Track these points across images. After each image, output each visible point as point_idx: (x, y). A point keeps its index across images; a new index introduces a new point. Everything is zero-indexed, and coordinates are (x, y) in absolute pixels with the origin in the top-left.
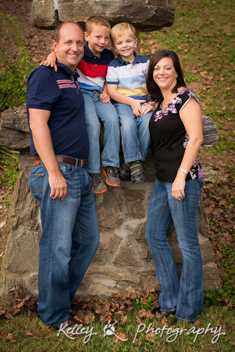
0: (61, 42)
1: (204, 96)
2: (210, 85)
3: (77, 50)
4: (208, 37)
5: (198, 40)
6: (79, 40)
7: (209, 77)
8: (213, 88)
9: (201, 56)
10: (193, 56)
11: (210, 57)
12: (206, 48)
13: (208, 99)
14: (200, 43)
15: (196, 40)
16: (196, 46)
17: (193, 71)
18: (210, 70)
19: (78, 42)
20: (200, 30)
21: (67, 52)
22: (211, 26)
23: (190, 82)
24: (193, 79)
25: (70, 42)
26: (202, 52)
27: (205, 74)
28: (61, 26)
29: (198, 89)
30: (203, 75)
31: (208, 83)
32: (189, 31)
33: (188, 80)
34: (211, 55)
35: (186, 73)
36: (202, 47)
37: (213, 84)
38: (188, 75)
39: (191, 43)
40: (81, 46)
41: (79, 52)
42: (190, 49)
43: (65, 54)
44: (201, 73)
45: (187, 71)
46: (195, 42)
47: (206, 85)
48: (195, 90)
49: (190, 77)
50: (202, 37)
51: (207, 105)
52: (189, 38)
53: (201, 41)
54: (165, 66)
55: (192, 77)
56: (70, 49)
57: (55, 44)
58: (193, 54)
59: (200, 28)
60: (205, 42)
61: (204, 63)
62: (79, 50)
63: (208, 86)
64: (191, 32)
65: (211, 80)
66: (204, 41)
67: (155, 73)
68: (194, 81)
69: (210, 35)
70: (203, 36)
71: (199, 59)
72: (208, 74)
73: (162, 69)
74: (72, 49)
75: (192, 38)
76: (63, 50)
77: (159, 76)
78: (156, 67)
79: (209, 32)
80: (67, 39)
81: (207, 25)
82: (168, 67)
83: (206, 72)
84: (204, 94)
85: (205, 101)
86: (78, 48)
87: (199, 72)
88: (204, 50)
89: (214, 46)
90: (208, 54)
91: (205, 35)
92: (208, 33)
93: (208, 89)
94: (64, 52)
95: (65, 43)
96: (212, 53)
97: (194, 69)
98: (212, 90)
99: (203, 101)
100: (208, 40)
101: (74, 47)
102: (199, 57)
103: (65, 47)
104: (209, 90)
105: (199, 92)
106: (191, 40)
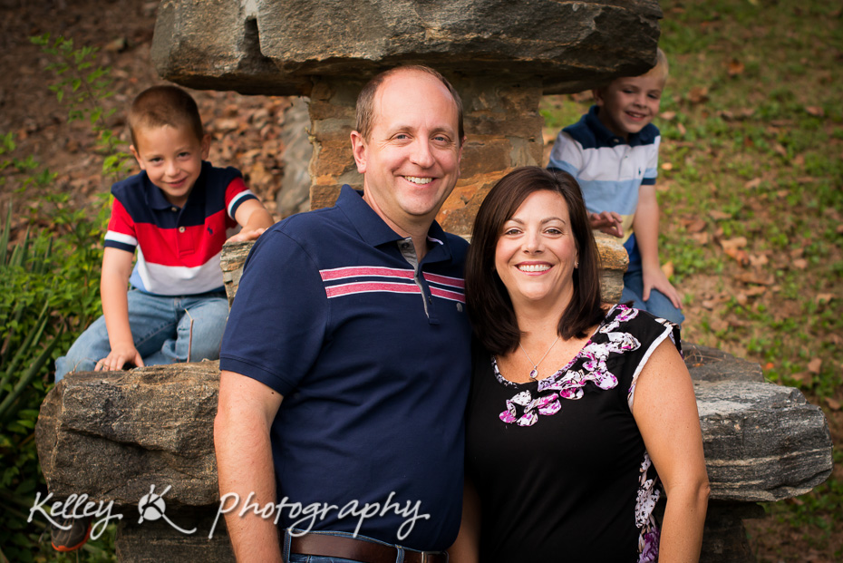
0: (378, 135)
1: (741, 323)
2: (759, 285)
3: (428, 162)
4: (742, 119)
5: (709, 131)
6: (439, 125)
7: (752, 258)
8: (769, 294)
9: (722, 184)
10: (693, 186)
11: (754, 189)
12: (738, 158)
13: (756, 335)
14: (715, 141)
15: (702, 131)
16: (701, 150)
17: (697, 236)
18: (756, 234)
19: (434, 134)
20: (713, 97)
21: (396, 171)
22: (751, 83)
23: (688, 276)
24: (699, 263)
25: (406, 134)
26: (725, 171)
27: (740, 248)
28: (380, 81)
29: (717, 298)
30: (733, 252)
31: (751, 277)
32: (676, 99)
33: (682, 268)
34: (756, 182)
35: (674, 242)
36: (721, 154)
37: (771, 280)
38: (678, 249)
39: (682, 139)
40: (443, 147)
41: (438, 171)
42: (682, 160)
43: (389, 177)
44: (725, 244)
45: (676, 237)
46: (699, 137)
47: (746, 284)
48: (707, 304)
49: (689, 255)
50: (720, 121)
51: (752, 353)
52: (674, 121)
53: (718, 134)
54: (545, 222)
55: (694, 258)
56: (406, 159)
57: (358, 144)
58: (692, 179)
59: (713, 89)
60: (731, 138)
61: (734, 209)
62: (438, 162)
63: (754, 290)
64: (682, 102)
65: (763, 266)
66: (729, 134)
67: (506, 246)
68: (702, 271)
69: (748, 112)
70: (724, 118)
71: (716, 195)
72: (750, 247)
73: (531, 231)
74: (413, 159)
75: (687, 123)
76: (383, 165)
77: (521, 258)
78: (511, 224)
79: (742, 102)
80: (396, 123)
81: (734, 77)
82: (553, 224)
83: (742, 241)
84: (742, 317)
85: (744, 341)
86: (432, 155)
87: (717, 241)
88: (730, 165)
89: (763, 151)
90: (746, 179)
91: (729, 113)
92: (739, 107)
93: (752, 299)
94: (386, 170)
95: (390, 139)
96: (759, 175)
97: (702, 231)
98: (767, 303)
99: (736, 341)
100: (743, 130)
101: (419, 151)
102: (713, 187)
103: (392, 153)
104: (756, 304)
105: (723, 309)
106: (682, 129)
